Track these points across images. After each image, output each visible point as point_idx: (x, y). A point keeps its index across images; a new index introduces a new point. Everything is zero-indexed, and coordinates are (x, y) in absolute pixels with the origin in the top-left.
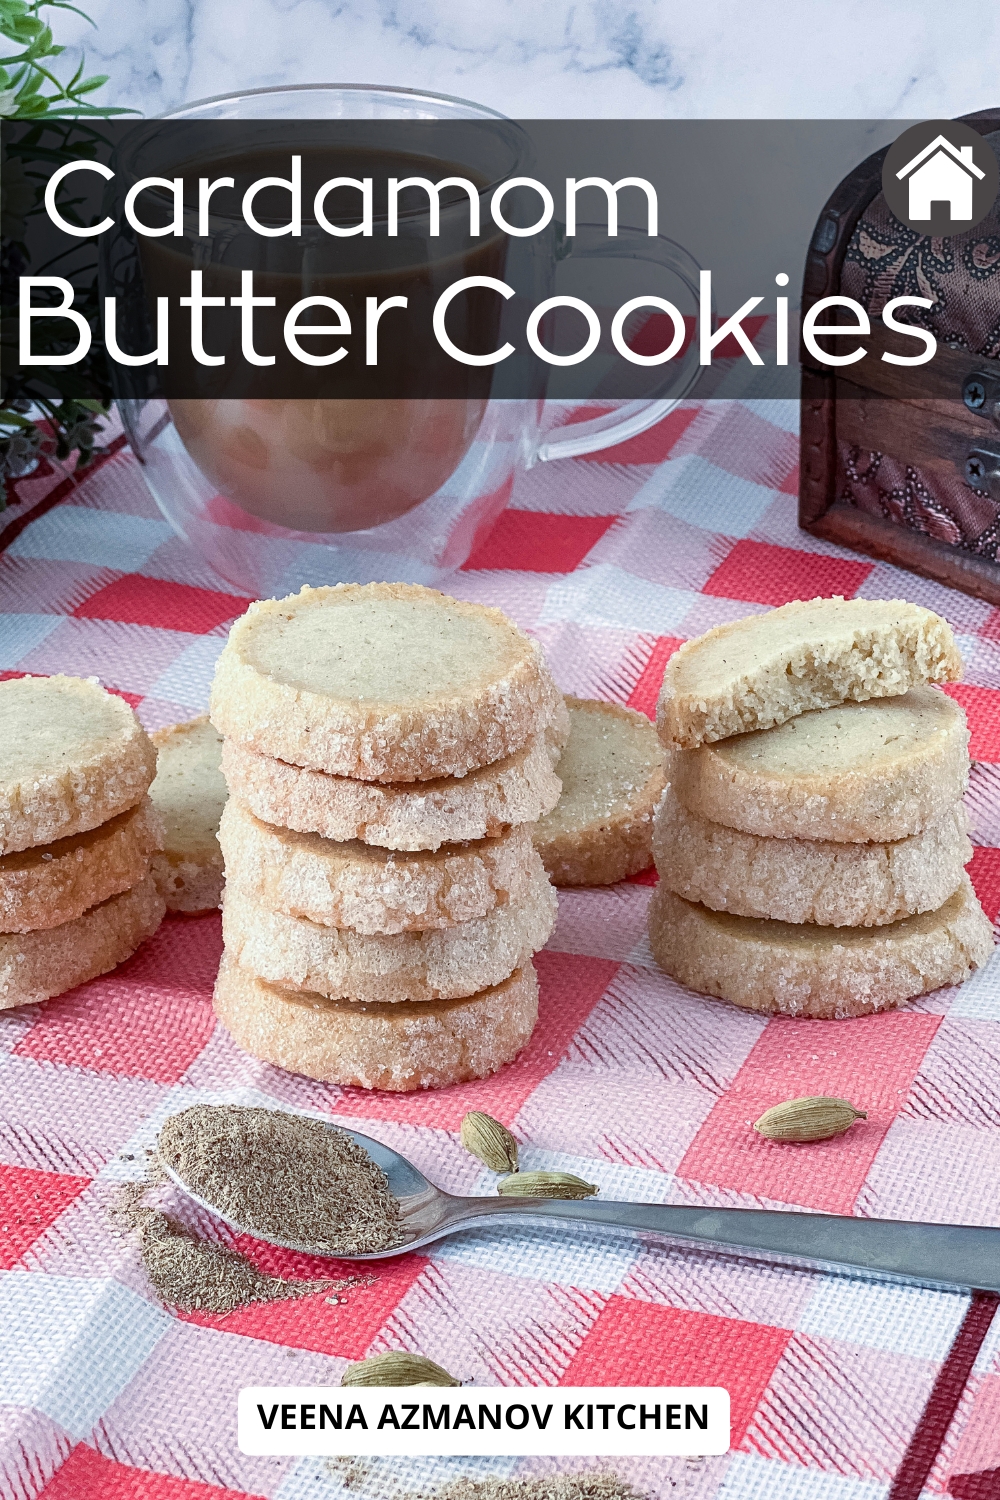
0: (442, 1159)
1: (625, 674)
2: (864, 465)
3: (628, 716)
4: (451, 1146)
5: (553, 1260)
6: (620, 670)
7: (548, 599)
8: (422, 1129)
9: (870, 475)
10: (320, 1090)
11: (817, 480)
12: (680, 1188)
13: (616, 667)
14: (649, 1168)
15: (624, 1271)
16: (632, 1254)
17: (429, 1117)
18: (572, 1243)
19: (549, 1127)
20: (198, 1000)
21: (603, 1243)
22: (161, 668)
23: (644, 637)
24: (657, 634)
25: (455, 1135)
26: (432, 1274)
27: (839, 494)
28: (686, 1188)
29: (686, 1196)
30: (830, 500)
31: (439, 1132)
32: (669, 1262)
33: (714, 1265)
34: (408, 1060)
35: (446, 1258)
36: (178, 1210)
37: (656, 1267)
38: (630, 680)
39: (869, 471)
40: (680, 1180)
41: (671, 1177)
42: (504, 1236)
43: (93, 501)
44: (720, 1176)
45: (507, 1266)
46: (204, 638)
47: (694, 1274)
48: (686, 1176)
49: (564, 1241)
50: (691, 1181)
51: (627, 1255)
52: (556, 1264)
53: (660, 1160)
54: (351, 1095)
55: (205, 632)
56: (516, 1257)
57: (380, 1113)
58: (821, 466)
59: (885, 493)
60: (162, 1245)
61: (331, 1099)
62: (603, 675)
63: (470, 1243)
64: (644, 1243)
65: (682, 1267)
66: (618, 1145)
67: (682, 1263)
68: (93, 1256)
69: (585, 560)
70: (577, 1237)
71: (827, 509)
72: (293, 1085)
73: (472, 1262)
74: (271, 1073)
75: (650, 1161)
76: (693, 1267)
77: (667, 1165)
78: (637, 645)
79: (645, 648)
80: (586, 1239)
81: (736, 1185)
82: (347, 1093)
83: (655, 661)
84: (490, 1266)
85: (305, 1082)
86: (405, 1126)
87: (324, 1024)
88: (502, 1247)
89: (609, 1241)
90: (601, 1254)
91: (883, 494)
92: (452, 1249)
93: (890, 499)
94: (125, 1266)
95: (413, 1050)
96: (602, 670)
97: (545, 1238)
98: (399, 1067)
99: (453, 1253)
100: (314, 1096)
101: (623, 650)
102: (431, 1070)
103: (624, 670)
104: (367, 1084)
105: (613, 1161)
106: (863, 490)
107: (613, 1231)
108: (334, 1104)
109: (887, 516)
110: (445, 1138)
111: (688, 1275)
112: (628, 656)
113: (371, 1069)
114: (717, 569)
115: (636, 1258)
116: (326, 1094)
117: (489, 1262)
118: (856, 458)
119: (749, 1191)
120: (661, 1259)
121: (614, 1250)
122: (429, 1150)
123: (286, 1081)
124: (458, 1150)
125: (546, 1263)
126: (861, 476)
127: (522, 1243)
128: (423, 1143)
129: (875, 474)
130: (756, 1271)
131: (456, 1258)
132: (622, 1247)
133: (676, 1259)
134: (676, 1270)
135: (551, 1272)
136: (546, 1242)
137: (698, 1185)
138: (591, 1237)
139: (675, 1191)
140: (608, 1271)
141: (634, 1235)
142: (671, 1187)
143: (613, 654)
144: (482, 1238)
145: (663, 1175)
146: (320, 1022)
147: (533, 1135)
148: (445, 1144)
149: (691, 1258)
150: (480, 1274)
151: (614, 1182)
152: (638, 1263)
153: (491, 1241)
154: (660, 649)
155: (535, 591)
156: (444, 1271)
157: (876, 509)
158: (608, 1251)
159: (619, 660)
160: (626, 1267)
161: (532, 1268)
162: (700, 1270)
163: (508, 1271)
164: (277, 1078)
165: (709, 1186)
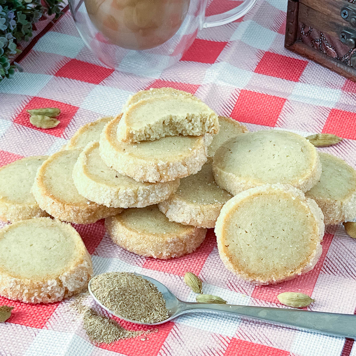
0: (178, 287)
1: (231, 103)
2: (307, 30)
3: (233, 122)
4: (180, 282)
5: (213, 324)
6: (229, 101)
7: (206, 74)
8: (171, 275)
9: (308, 33)
10: (138, 258)
11: (291, 34)
12: (253, 301)
13: (228, 100)
14: (243, 294)
15: (236, 329)
16: (238, 323)
17: (173, 270)
18: (219, 319)
19: (211, 276)
20: (100, 224)
21: (229, 319)
22: (84, 97)
23: (237, 89)
24: (241, 88)
25: (182, 278)
26: (176, 329)
27: (298, 38)
28: (255, 301)
29: (255, 304)
30: (295, 40)
31: (177, 276)
32: (250, 326)
33: (264, 327)
34: (168, 250)
35: (180, 323)
36: (95, 307)
37: (246, 328)
38: (232, 105)
39: (308, 32)
40: (253, 299)
41: (250, 297)
42: (198, 315)
43: (59, 30)
44: (265, 297)
45: (199, 326)
46: (98, 86)
47: (258, 330)
48: (254, 298)
49: (216, 318)
50: (256, 299)
51: (236, 323)
52: (214, 326)
53: (246, 291)
54: (149, 261)
55: (98, 83)
56: (202, 323)
57: (158, 268)
58: (293, 29)
59: (313, 40)
60: (90, 321)
61: (142, 262)
62: (224, 103)
63: (187, 318)
64: (242, 319)
65: (254, 328)
66: (233, 285)
67: (254, 326)
68: (68, 324)
69: (217, 59)
70: (221, 316)
71: (294, 43)
72: (130, 256)
73: (188, 325)
74: (123, 252)
75: (243, 291)
76: (257, 328)
77: (248, 292)
78: (234, 92)
79: (237, 93)
80: (224, 317)
81: (270, 300)
82: (147, 260)
83: (240, 98)
84: (194, 326)
85: (134, 255)
86: (166, 273)
87: (142, 238)
88: (197, 319)
89: (231, 318)
90: (229, 323)
91: (312, 40)
92: (181, 320)
93: (314, 42)
94: (78, 329)
95: (170, 247)
96: (224, 101)
97: (211, 316)
98: (165, 252)
99: (182, 321)
100: (137, 261)
101: (230, 94)
102: (175, 253)
103: (231, 101)
104: (155, 257)
105: (231, 290)
106: (306, 38)
107: (232, 315)
108: (143, 264)
109: (313, 47)
110: (179, 279)
111: (256, 331)
112: (232, 96)
113: (156, 253)
114: (259, 63)
115: (239, 324)
116: (141, 260)
117: (193, 324)
118: (304, 28)
119: (274, 302)
120: (247, 325)
121: (233, 321)
122: (174, 283)
123: (128, 255)
124: (183, 283)
125: (211, 325)
126: (305, 34)
127: (203, 318)
128: (172, 280)
129: (310, 33)
130: (277, 329)
131: (182, 323)
132: (235, 320)
133: (252, 325)
134: (252, 329)
135: (213, 329)
136: (211, 318)
137: (258, 300)
138: (225, 317)
139: (251, 302)
140: (231, 329)
141: (239, 317)
142: (250, 301)
143: (227, 95)
144: (191, 316)
145: (247, 296)
146: (140, 238)
147: (206, 279)
148: (179, 281)
149: (257, 325)
150: (191, 329)
151: (232, 298)
152: (240, 326)
153: (194, 317)
154: (242, 94)
155: (202, 71)
156: (179, 328)
157: (310, 45)
158: (231, 322)
159: (229, 97)
160: (236, 327)
161: (207, 327)
162: (260, 329)
163: (199, 328)
164: (125, 254)
165: (262, 301)
